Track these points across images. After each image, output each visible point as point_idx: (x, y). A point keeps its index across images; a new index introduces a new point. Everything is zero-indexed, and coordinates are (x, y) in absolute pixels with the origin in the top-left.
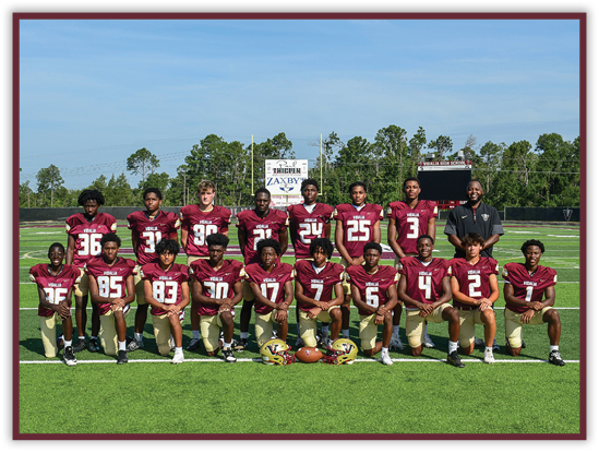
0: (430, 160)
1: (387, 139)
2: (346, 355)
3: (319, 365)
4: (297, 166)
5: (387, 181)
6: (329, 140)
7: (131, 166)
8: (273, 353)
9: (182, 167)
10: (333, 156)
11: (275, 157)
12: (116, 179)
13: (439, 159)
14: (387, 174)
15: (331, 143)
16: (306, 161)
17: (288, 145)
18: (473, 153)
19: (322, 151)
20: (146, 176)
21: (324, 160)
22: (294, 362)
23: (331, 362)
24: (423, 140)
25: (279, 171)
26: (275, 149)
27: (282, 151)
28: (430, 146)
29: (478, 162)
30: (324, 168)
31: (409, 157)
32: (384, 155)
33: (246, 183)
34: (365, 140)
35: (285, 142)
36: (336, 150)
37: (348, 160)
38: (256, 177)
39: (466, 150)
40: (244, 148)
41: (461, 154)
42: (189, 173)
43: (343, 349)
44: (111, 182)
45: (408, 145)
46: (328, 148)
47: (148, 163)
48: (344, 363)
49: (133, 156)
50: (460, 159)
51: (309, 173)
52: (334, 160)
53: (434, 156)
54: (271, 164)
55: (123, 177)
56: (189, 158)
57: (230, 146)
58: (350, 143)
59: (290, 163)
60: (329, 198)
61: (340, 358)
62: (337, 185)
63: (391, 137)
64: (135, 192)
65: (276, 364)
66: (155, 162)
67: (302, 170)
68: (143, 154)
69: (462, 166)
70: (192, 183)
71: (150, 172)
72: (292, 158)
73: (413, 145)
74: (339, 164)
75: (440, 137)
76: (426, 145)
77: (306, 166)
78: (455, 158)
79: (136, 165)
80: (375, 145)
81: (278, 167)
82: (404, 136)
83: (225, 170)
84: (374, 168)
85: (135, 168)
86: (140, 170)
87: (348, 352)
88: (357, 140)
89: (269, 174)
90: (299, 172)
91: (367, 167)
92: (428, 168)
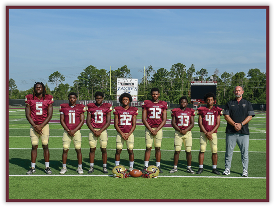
0: (197, 80)
1: (176, 69)
2: (154, 174)
3: (141, 178)
4: (132, 82)
5: (176, 89)
6: (148, 70)
7: (51, 80)
8: (118, 172)
9: (76, 81)
10: (150, 77)
11: (122, 77)
13: (201, 79)
14: (176, 87)
15: (149, 71)
16: (137, 80)
17: (128, 71)
18: (218, 77)
19: (145, 75)
20: (58, 85)
21: (146, 79)
22: (128, 177)
23: (146, 177)
24: (193, 71)
25: (124, 84)
26: (122, 73)
27: (125, 74)
28: (197, 74)
29: (220, 81)
30: (145, 83)
31: (187, 79)
32: (175, 77)
33: (107, 89)
34: (166, 70)
35: (126, 70)
36: (152, 74)
37: (157, 79)
38: (112, 87)
39: (214, 76)
40: (107, 72)
41: (212, 78)
42: (80, 84)
43: (152, 170)
45: (187, 72)
46: (148, 73)
47: (59, 79)
48: (153, 178)
49: (52, 75)
50: (211, 80)
51: (138, 85)
52: (150, 79)
53: (198, 78)
54: (120, 80)
56: (79, 77)
57: (100, 71)
58: (158, 71)
59: (129, 80)
60: (148, 97)
61: (151, 175)
63: (178, 69)
64: (52, 92)
65: (120, 178)
66: (62, 78)
67: (135, 84)
68: (56, 74)
69: (212, 84)
70: (81, 89)
71: (60, 83)
72: (130, 78)
73: (189, 73)
74: (153, 81)
75: (202, 69)
76: (195, 73)
77: (137, 82)
78: (208, 79)
79: (53, 79)
80: (170, 72)
81: (123, 82)
82: (185, 68)
83: (97, 83)
84: (170, 84)
85: (52, 81)
86: (55, 82)
87: (155, 172)
88: (162, 70)
89: (119, 85)
90: (133, 84)
91: (166, 83)
92: (196, 84)
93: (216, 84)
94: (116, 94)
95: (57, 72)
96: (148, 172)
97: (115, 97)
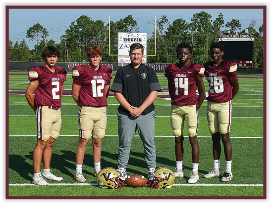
0: (227, 34)
1: (199, 20)
2: (166, 182)
3: (144, 188)
4: (140, 37)
5: (198, 48)
6: (161, 21)
7: (29, 34)
8: (107, 180)
9: (64, 36)
10: (163, 31)
11: (125, 31)
12: (19, 43)
13: (232, 33)
14: (198, 43)
15: (163, 22)
16: (146, 34)
17: (134, 23)
18: (254, 30)
19: (156, 27)
20: (39, 42)
21: (157, 34)
22: (124, 186)
23: (154, 187)
24: (222, 22)
25: (128, 40)
26: (125, 26)
27: (130, 27)
28: (227, 26)
29: (257, 36)
30: (157, 39)
31: (212, 32)
32: (197, 31)
33: (106, 48)
34: (184, 21)
35: (132, 21)
36: (166, 26)
37: (174, 33)
38: (112, 44)
39: (250, 29)
40: (105, 25)
41: (247, 31)
42: (68, 40)
43: (163, 176)
44: (16, 45)
45: (212, 24)
46: (160, 25)
47: (41, 34)
48: (164, 187)
49: (31, 29)
50: (246, 34)
51: (147, 41)
52: (164, 34)
53: (229, 33)
54: (122, 35)
55: (24, 42)
56: (68, 31)
57: (96, 23)
58: (174, 23)
59: (135, 35)
60: (160, 58)
62: (165, 49)
63: (201, 19)
64: (32, 52)
65: (109, 188)
66: (45, 32)
67: (142, 40)
68: (37, 27)
69: (247, 39)
70: (70, 47)
71: (42, 39)
72: (137, 32)
73: (216, 24)
74: (168, 35)
75: (233, 20)
76: (224, 25)
77: (146, 37)
78: (243, 33)
79: (33, 34)
80: (191, 24)
81: (127, 37)
82: (210, 19)
83: (92, 39)
84: (190, 39)
85: (32, 36)
86: (36, 38)
87: (167, 179)
88: (179, 21)
89: (121, 42)
90: (140, 40)
91: (186, 38)
92: (225, 39)
93: (253, 39)
94: (117, 53)
95: (38, 24)
96: (157, 179)
97: (116, 58)
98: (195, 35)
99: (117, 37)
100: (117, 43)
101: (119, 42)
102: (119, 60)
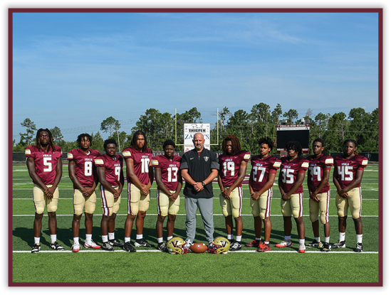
0: (284, 124)
1: (258, 111)
2: (223, 248)
3: (206, 255)
4: (203, 128)
5: (258, 137)
6: (223, 112)
7: (103, 128)
8: (175, 246)
9: (134, 128)
10: (225, 122)
11: (190, 122)
12: (94, 135)
13: (290, 123)
14: (258, 133)
15: (225, 113)
16: (209, 125)
17: (198, 115)
18: (311, 119)
19: (218, 118)
20: (112, 133)
21: (220, 124)
23: (213, 253)
24: (280, 112)
25: (192, 130)
26: (190, 117)
27: (194, 119)
28: (285, 116)
29: (313, 125)
30: (220, 130)
31: (271, 122)
32: (256, 121)
33: (173, 138)
34: (245, 112)
35: (196, 113)
36: (227, 117)
37: (235, 123)
38: (179, 134)
39: (306, 118)
40: (171, 117)
41: (303, 121)
43: (221, 244)
45: (271, 115)
46: (223, 116)
47: (114, 126)
48: (221, 253)
49: (104, 121)
50: (302, 123)
51: (211, 132)
52: (226, 124)
53: (286, 121)
54: (187, 126)
55: (98, 134)
56: (138, 123)
57: (163, 116)
58: (236, 113)
59: (199, 126)
61: (218, 250)
63: (260, 110)
65: (177, 253)
66: (118, 125)
67: (206, 130)
68: (110, 120)
69: (304, 128)
71: (115, 131)
72: (201, 123)
73: (274, 114)
74: (229, 126)
75: (291, 110)
76: (282, 115)
77: (209, 127)
78: (299, 122)
79: (106, 127)
80: (251, 115)
81: (192, 128)
82: (269, 109)
83: (160, 130)
84: (251, 129)
85: (105, 129)
86: (109, 130)
87: (224, 246)
88: (240, 112)
89: (186, 133)
90: (204, 131)
91: (246, 128)
92: (283, 128)
93: (309, 128)
94: (183, 143)
95: (111, 117)
96: (215, 246)
97: (182, 148)
98: (255, 125)
99: (183, 128)
100: (183, 134)
101: (185, 133)
102: (185, 149)
